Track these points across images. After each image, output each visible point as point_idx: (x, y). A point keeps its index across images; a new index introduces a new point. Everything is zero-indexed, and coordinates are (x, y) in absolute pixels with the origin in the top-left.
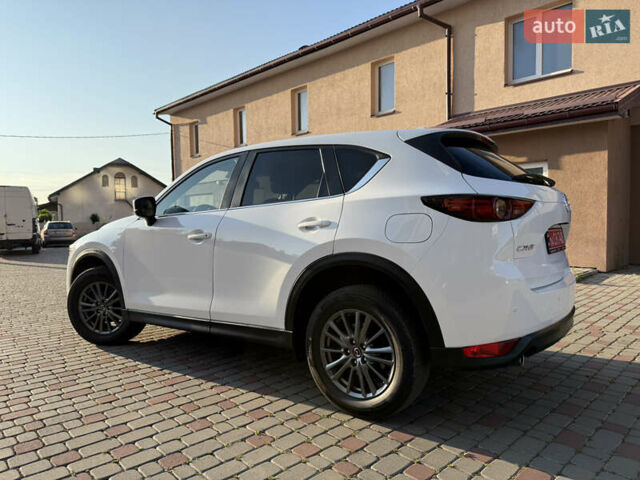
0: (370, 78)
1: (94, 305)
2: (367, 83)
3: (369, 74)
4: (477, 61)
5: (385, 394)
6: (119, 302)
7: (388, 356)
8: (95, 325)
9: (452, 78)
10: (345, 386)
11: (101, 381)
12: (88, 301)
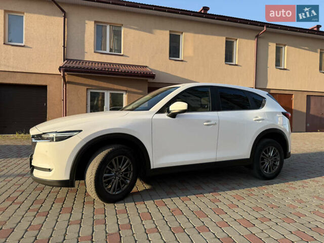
9: (66, 39)
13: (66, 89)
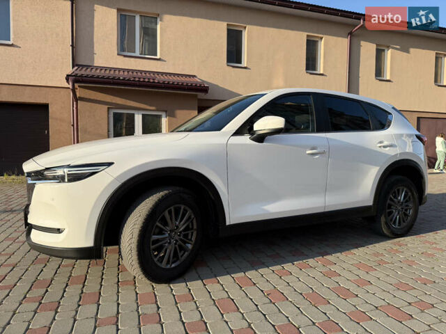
9: (74, 35)
13: (77, 108)
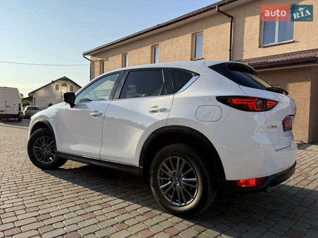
0: (190, 41)
1: (41, 148)
2: (189, 43)
3: (190, 39)
4: (245, 34)
5: (191, 204)
6: (54, 147)
7: (194, 183)
8: (41, 158)
9: (232, 42)
10: (170, 198)
11: (40, 189)
12: (38, 146)
